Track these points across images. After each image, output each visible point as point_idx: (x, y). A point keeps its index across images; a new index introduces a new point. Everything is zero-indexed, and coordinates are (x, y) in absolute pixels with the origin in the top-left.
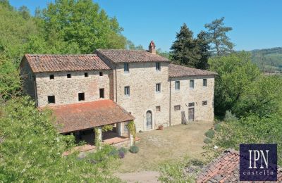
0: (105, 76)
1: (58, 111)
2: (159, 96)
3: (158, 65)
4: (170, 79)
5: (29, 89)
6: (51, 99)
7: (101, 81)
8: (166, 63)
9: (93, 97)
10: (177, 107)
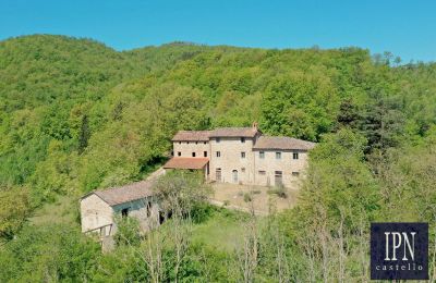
0: (208, 145)
1: (181, 159)
2: (243, 162)
3: (243, 139)
4: (254, 150)
7: (205, 147)
8: (249, 138)
9: (200, 155)
10: (262, 172)
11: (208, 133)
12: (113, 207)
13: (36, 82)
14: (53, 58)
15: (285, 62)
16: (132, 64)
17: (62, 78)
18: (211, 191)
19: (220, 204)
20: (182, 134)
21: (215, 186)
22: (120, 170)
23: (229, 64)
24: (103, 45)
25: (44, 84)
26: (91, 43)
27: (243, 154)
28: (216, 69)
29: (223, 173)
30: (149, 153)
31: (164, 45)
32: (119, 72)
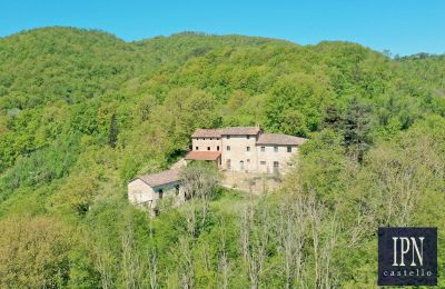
0: (219, 141)
1: (198, 152)
3: (248, 137)
4: (257, 145)
6: (197, 148)
7: (217, 142)
8: (253, 136)
9: (214, 149)
10: (263, 163)
11: (220, 131)
12: (153, 188)
13: (52, 76)
14: (67, 52)
15: (290, 61)
16: (143, 56)
17: (76, 72)
18: (222, 177)
19: (230, 187)
20: (199, 132)
21: (226, 174)
22: (152, 161)
23: (237, 62)
24: (113, 37)
25: (60, 78)
26: (101, 35)
27: (248, 148)
28: (225, 67)
29: (232, 164)
30: (172, 147)
31: (173, 35)
32: (130, 64)
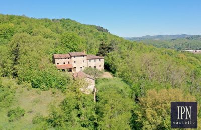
0: (70, 59)
3: (84, 56)
4: (87, 60)
5: (54, 62)
6: (58, 64)
8: (86, 56)
9: (67, 64)
10: (90, 67)
27: (84, 62)
29: (76, 69)
